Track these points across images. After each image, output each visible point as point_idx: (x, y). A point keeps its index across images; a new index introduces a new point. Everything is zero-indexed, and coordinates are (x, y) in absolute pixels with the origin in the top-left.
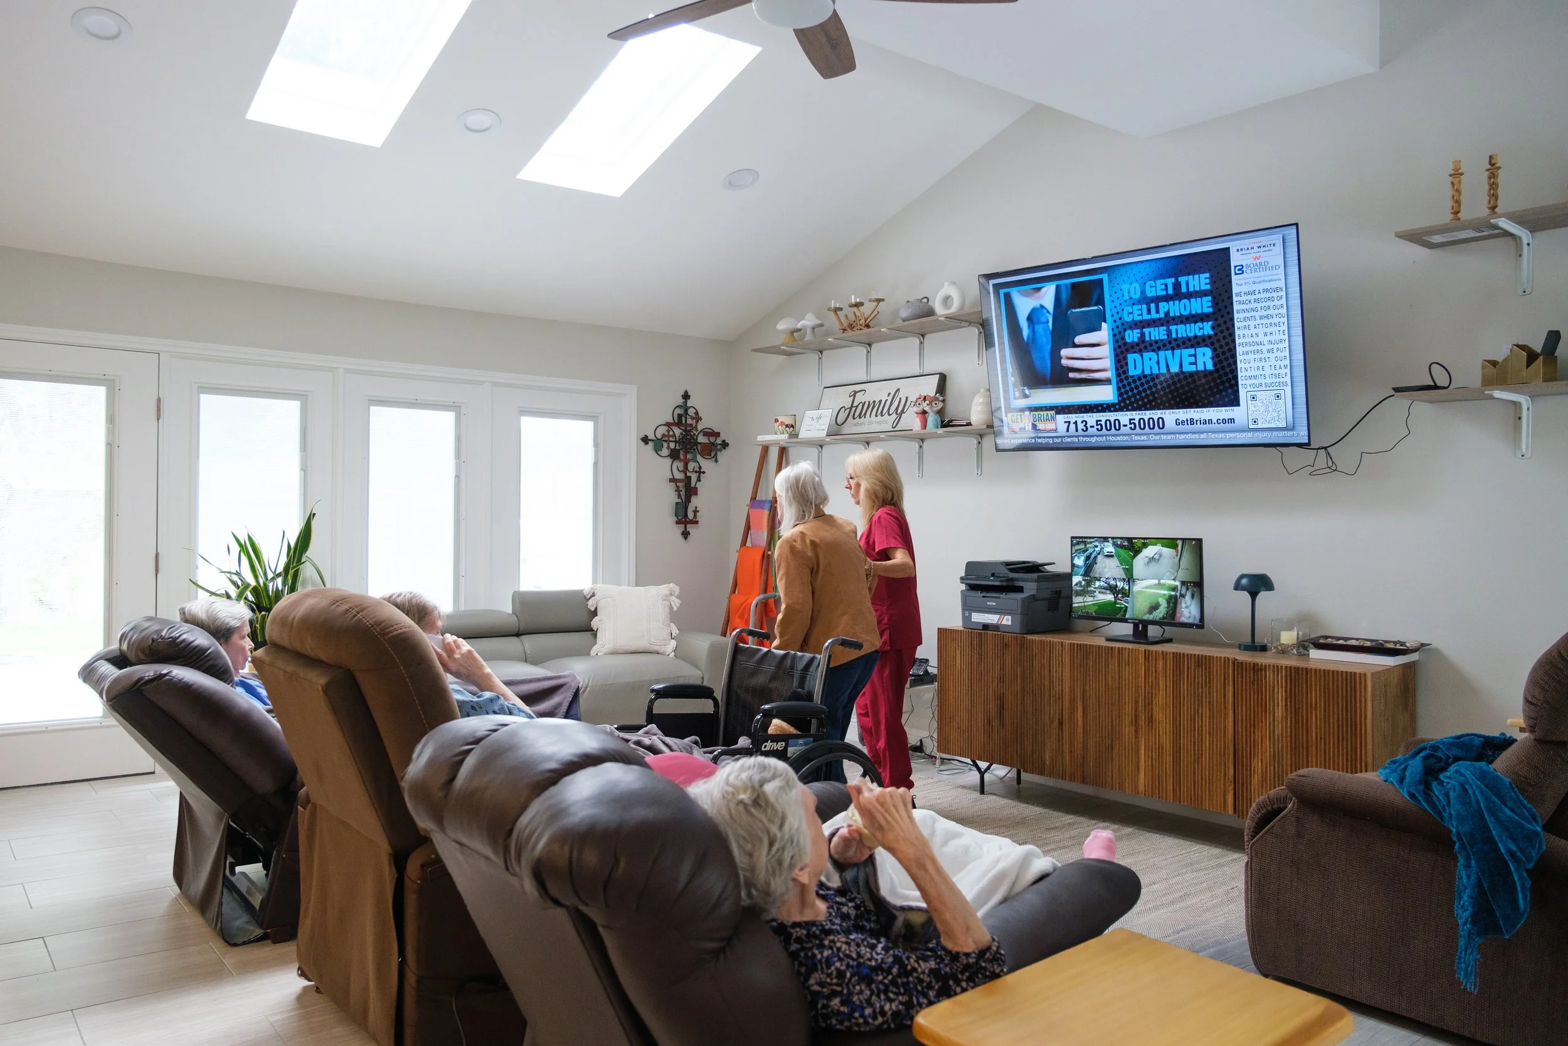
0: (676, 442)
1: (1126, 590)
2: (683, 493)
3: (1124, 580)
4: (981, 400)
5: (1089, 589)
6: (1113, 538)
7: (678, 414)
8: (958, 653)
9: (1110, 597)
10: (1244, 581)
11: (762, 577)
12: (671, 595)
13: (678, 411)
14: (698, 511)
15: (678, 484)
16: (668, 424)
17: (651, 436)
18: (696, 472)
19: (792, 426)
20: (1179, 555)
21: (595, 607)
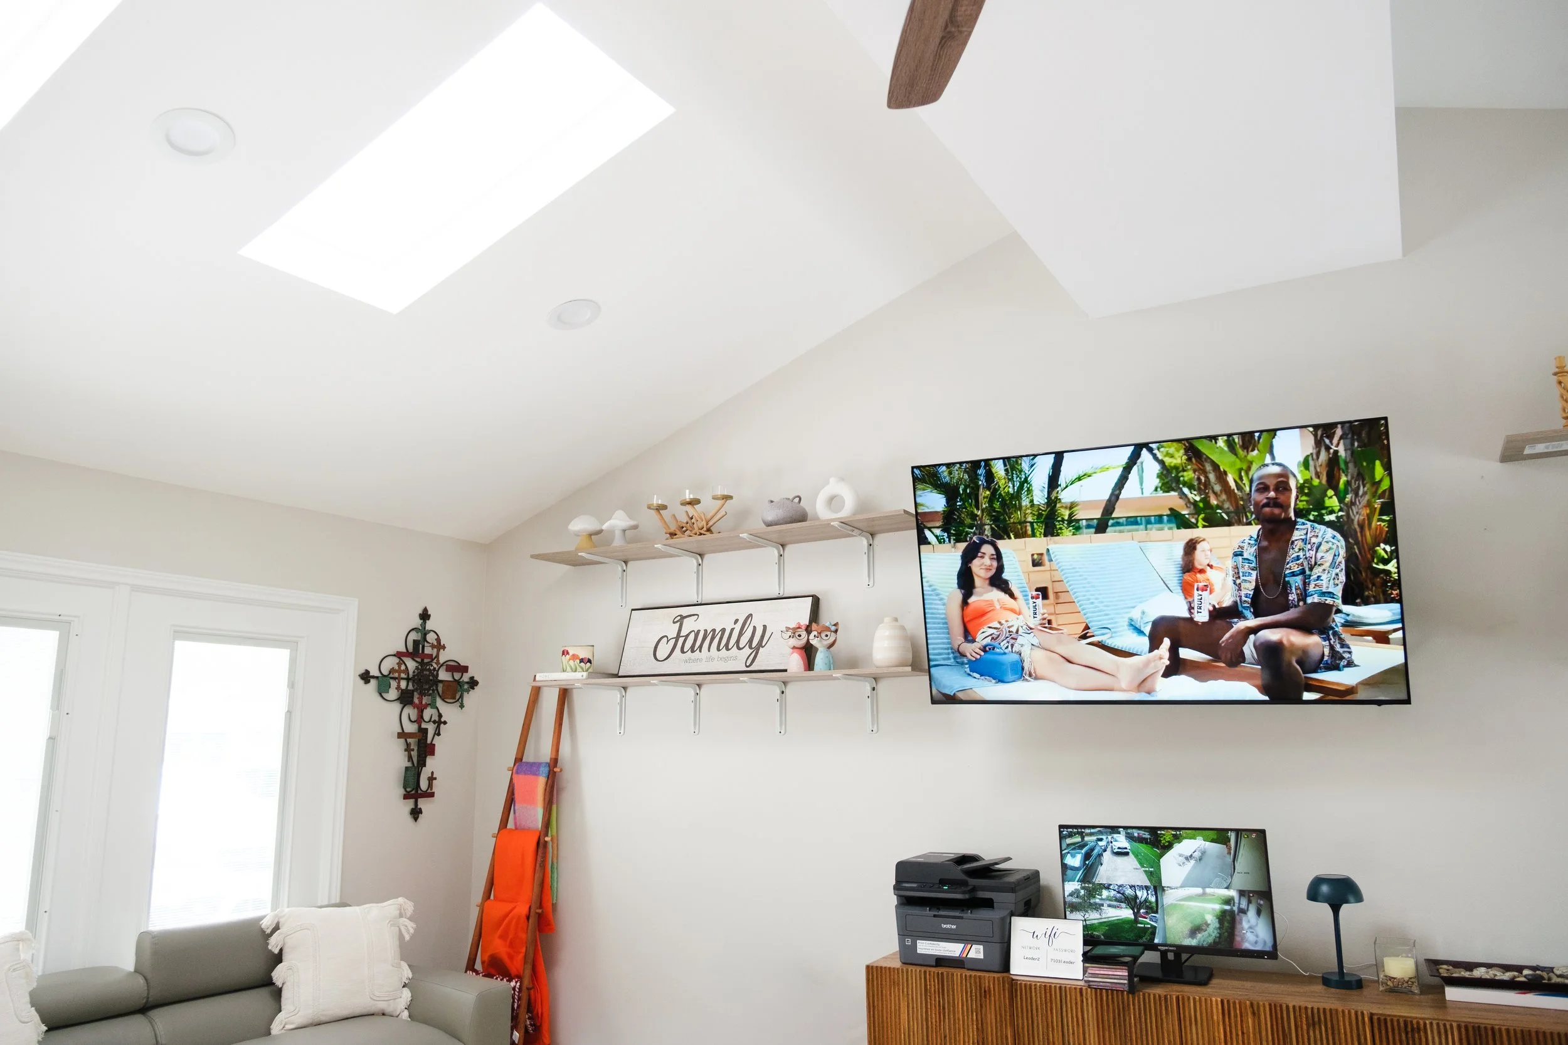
0: (408, 679)
1: (1150, 903)
2: (414, 754)
3: (1147, 888)
4: (887, 633)
5: (1092, 901)
6: (1125, 828)
7: (414, 641)
8: (904, 1005)
9: (1127, 913)
10: (1325, 889)
11: (537, 875)
12: (401, 916)
13: (414, 636)
14: (435, 779)
15: (409, 740)
16: (399, 655)
17: (374, 672)
18: (434, 722)
19: (589, 661)
20: (1232, 852)
21: (279, 948)
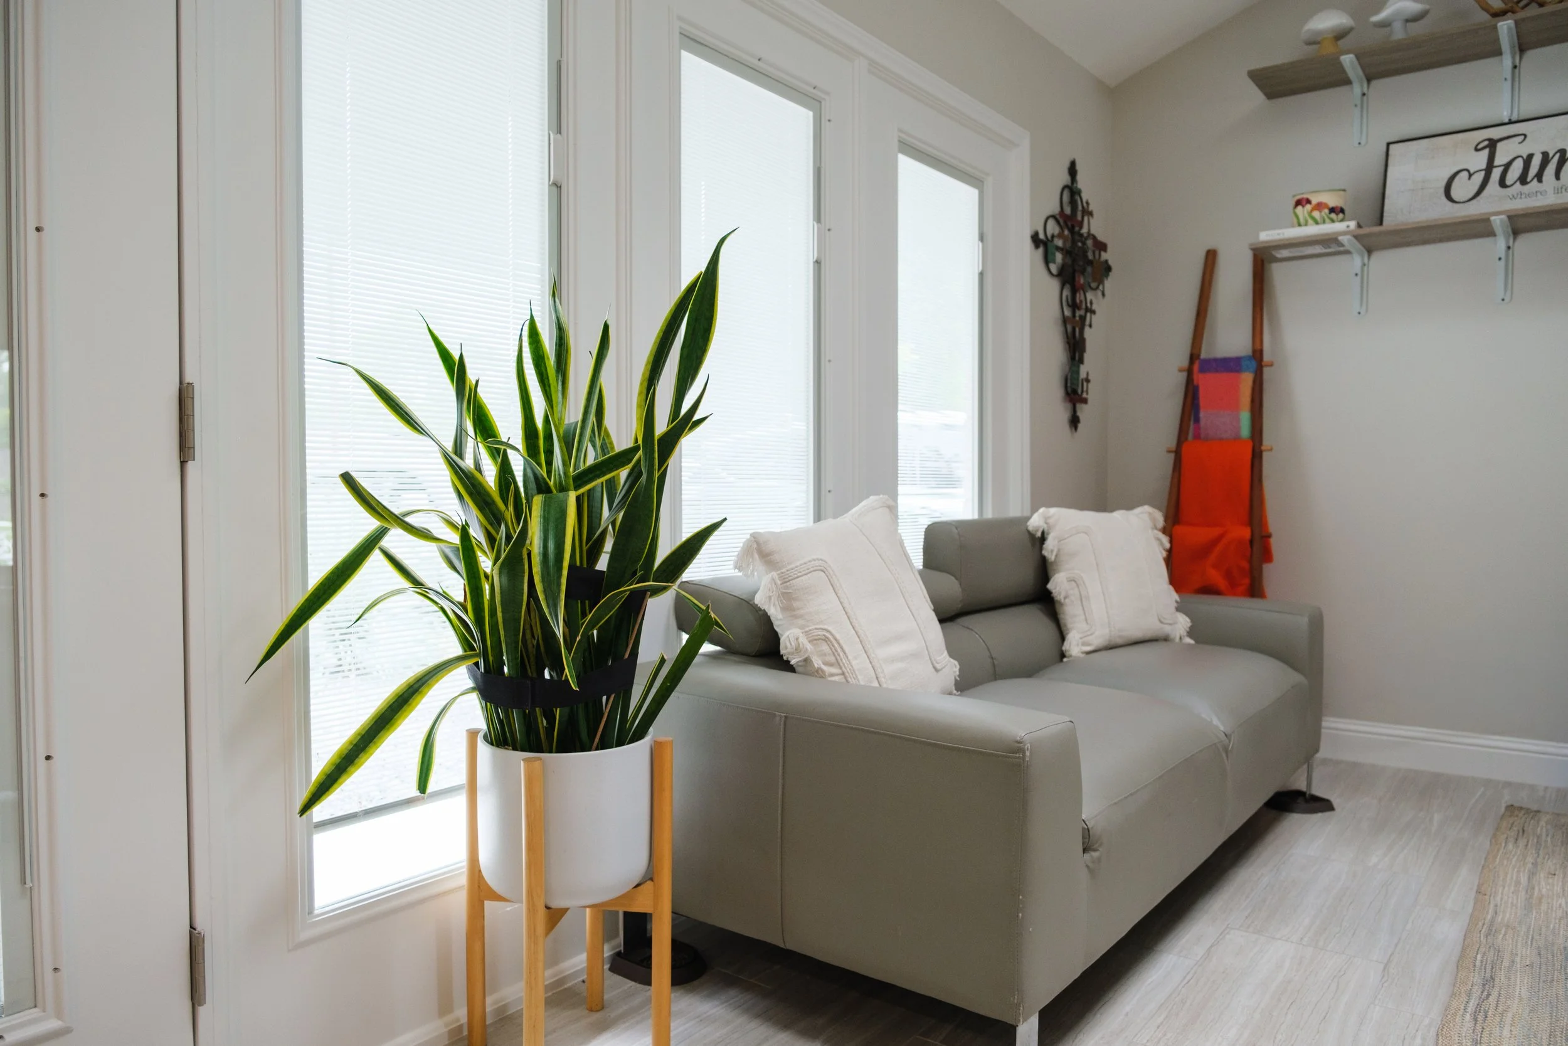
7: (1067, 202)
11: (1256, 493)
13: (1066, 195)
14: (1089, 381)
16: (1058, 216)
17: (1042, 235)
18: (1088, 310)
19: (1342, 210)
21: (1054, 553)
